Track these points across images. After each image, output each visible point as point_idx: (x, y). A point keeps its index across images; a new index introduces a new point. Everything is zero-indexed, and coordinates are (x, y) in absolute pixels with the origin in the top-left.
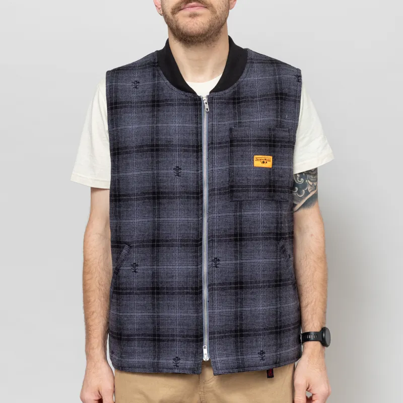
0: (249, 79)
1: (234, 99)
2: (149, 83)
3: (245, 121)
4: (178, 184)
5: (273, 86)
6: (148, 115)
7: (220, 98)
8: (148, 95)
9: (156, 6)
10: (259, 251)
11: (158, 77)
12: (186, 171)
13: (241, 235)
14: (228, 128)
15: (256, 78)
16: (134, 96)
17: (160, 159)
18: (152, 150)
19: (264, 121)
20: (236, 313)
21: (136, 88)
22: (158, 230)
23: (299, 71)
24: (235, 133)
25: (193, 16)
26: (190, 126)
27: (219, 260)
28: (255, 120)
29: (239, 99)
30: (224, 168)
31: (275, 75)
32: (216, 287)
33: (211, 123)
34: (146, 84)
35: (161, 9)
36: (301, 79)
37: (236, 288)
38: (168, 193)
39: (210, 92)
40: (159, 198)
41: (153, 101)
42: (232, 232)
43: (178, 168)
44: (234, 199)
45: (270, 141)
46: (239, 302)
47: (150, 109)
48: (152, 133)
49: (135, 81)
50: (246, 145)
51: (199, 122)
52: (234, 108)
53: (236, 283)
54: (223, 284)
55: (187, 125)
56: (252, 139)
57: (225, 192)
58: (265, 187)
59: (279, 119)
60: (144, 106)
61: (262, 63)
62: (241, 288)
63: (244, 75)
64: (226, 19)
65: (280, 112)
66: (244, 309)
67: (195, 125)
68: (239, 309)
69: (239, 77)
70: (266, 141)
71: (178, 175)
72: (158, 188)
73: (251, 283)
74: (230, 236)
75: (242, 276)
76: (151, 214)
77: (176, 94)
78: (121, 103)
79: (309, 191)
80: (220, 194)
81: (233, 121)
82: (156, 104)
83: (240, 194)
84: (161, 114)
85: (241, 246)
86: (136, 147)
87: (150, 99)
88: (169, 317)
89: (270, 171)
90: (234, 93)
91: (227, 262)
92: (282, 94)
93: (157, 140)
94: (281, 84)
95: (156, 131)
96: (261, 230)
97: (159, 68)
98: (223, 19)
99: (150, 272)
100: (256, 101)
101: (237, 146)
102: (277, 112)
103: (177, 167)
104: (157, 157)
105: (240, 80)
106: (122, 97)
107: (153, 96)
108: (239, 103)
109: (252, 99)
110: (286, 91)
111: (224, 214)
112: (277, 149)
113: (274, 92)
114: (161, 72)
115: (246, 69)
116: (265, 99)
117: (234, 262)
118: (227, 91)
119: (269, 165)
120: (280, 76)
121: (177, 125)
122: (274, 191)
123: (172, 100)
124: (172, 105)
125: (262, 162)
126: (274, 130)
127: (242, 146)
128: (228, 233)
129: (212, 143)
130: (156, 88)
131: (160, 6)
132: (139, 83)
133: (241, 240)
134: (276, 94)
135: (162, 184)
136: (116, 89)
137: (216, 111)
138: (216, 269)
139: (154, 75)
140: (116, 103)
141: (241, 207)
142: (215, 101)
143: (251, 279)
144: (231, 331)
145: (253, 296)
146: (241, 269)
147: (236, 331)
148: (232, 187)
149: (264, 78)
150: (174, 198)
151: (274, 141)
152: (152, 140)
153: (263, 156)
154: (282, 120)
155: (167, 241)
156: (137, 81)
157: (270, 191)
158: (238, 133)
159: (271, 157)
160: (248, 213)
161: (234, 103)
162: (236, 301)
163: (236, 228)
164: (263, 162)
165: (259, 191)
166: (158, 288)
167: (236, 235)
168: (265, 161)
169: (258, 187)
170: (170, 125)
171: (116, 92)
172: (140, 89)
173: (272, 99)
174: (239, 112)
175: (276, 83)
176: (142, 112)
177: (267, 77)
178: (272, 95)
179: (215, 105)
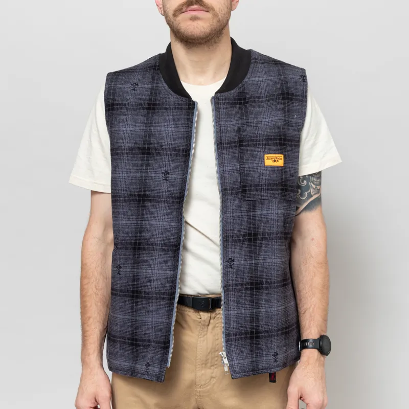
0: (254, 79)
1: (240, 99)
2: (148, 86)
3: (252, 121)
4: (165, 188)
5: (279, 86)
6: (142, 117)
7: (226, 99)
8: (145, 98)
9: (157, 5)
10: (274, 251)
11: (157, 80)
12: (174, 176)
13: (255, 234)
14: (236, 128)
15: (261, 79)
16: (131, 99)
17: (150, 162)
18: (143, 153)
19: (272, 121)
20: (252, 314)
21: (134, 90)
22: (140, 233)
23: (303, 70)
24: (243, 133)
25: (194, 19)
26: (182, 130)
27: (233, 261)
28: (263, 120)
29: (245, 99)
30: (235, 168)
31: (280, 75)
32: (231, 288)
34: (145, 87)
35: (162, 9)
36: (306, 79)
37: (252, 289)
38: (154, 196)
39: (216, 93)
40: (144, 201)
41: (149, 104)
42: (246, 231)
43: (166, 173)
44: (247, 199)
45: (280, 139)
46: (255, 302)
47: (145, 111)
48: (145, 136)
49: (134, 83)
50: (255, 145)
51: (189, 126)
52: (240, 108)
53: (251, 284)
54: (238, 285)
56: (261, 138)
57: (238, 192)
58: (277, 185)
59: (287, 119)
60: (140, 109)
62: (257, 289)
63: (249, 75)
64: (228, 21)
65: (287, 112)
66: (259, 310)
67: (186, 130)
68: (255, 310)
69: (244, 78)
70: (276, 139)
71: (166, 180)
72: (145, 190)
73: (267, 283)
74: (244, 235)
75: (257, 277)
76: (135, 217)
77: (172, 98)
78: (118, 104)
79: (312, 194)
80: (232, 194)
81: (240, 121)
82: (152, 106)
83: (253, 193)
84: (155, 117)
85: (255, 246)
86: (128, 149)
87: (146, 102)
88: (145, 321)
89: (282, 170)
90: (240, 93)
91: (242, 262)
92: (288, 94)
94: (287, 84)
95: (148, 135)
96: (275, 230)
97: (159, 72)
98: (225, 21)
99: (131, 275)
100: (263, 101)
101: (247, 145)
102: (285, 111)
103: (166, 171)
104: (147, 160)
105: (246, 80)
106: (119, 99)
107: (150, 99)
108: (245, 103)
109: (258, 99)
110: (293, 91)
111: (237, 214)
112: (288, 148)
113: (280, 92)
114: (160, 76)
115: (251, 69)
116: (271, 99)
117: (249, 262)
118: (232, 91)
119: (281, 163)
120: (285, 76)
121: (170, 130)
122: (286, 190)
123: (167, 104)
124: (167, 109)
125: (273, 160)
126: (284, 129)
127: (251, 145)
128: (242, 233)
129: (221, 143)
130: (154, 91)
131: (161, 6)
132: (137, 85)
133: (255, 240)
134: (283, 94)
135: (148, 187)
136: (115, 90)
137: (223, 111)
138: (230, 269)
139: (153, 79)
140: (113, 105)
141: (254, 207)
142: (222, 101)
143: (267, 279)
144: (247, 333)
145: (268, 297)
146: (257, 269)
147: (252, 333)
148: (244, 186)
149: (269, 78)
150: (159, 202)
151: (285, 140)
152: (144, 143)
153: (275, 155)
154: (290, 120)
155: (148, 245)
157: (282, 190)
158: (246, 133)
159: (282, 156)
160: (261, 212)
161: (240, 104)
162: (252, 302)
163: (249, 228)
164: (275, 161)
165: (271, 190)
166: (137, 292)
167: (250, 235)
168: (276, 160)
169: (270, 186)
170: (163, 128)
171: (114, 94)
172: (138, 92)
173: (279, 99)
174: (246, 112)
175: (282, 83)
176: (137, 114)
177: (272, 78)
178: (278, 95)
179: (221, 106)
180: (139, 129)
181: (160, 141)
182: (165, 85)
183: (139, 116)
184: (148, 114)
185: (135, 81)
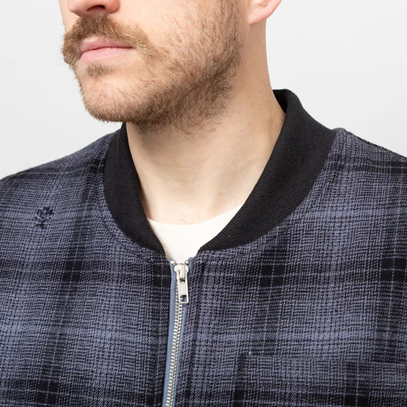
0: (317, 214)
1: (267, 270)
2: (70, 215)
3: (286, 336)
5: (380, 240)
6: (49, 301)
7: (225, 268)
8: (59, 250)
11: (92, 200)
15: (339, 214)
19: (337, 342)
21: (42, 226)
24: (250, 372)
26: (139, 340)
28: (315, 336)
29: (280, 270)
31: (393, 204)
33: (190, 337)
34: (64, 217)
39: (203, 249)
41: (69, 265)
48: (49, 352)
49: (45, 208)
51: (161, 331)
52: (263, 296)
55: (131, 338)
56: (294, 391)
60: (46, 276)
61: (367, 168)
63: (307, 201)
67: (150, 340)
81: (250, 336)
82: (73, 271)
84: (78, 300)
87: (63, 257)
90: (269, 253)
92: (401, 262)
93: (57, 371)
100: (327, 281)
102: (382, 314)
105: (291, 217)
107: (72, 251)
108: (278, 282)
113: (379, 256)
114: (101, 188)
115: (316, 187)
118: (249, 247)
121: (109, 336)
123: (105, 265)
124: (105, 278)
126: (363, 369)
129: (187, 394)
130: (81, 229)
132: (51, 213)
134: (386, 263)
137: (209, 303)
142: (212, 274)
149: (357, 213)
151: (363, 402)
152: (45, 369)
156: (47, 209)
161: (265, 283)
170: (91, 332)
172: (48, 231)
173: (372, 276)
174: (274, 309)
175: (390, 231)
176: (39, 290)
177: (370, 212)
178: (373, 264)
179: (207, 287)
180: (37, 330)
181: (84, 366)
182: (107, 213)
183: (43, 297)
184: (62, 292)
185: (48, 204)
